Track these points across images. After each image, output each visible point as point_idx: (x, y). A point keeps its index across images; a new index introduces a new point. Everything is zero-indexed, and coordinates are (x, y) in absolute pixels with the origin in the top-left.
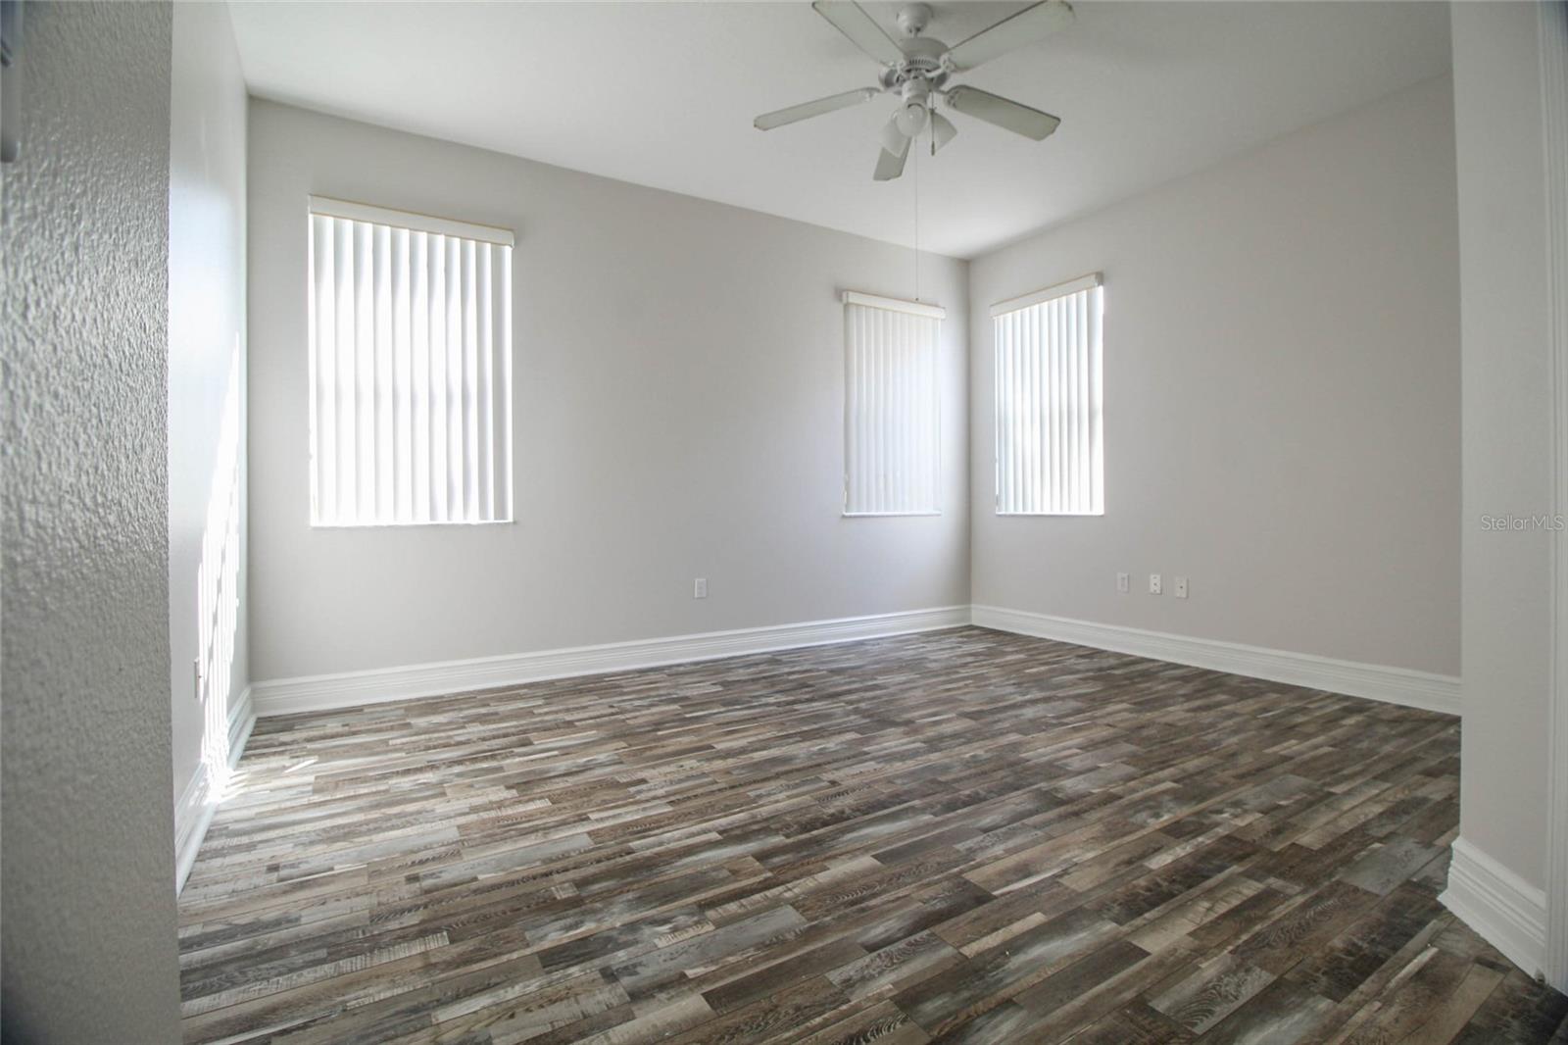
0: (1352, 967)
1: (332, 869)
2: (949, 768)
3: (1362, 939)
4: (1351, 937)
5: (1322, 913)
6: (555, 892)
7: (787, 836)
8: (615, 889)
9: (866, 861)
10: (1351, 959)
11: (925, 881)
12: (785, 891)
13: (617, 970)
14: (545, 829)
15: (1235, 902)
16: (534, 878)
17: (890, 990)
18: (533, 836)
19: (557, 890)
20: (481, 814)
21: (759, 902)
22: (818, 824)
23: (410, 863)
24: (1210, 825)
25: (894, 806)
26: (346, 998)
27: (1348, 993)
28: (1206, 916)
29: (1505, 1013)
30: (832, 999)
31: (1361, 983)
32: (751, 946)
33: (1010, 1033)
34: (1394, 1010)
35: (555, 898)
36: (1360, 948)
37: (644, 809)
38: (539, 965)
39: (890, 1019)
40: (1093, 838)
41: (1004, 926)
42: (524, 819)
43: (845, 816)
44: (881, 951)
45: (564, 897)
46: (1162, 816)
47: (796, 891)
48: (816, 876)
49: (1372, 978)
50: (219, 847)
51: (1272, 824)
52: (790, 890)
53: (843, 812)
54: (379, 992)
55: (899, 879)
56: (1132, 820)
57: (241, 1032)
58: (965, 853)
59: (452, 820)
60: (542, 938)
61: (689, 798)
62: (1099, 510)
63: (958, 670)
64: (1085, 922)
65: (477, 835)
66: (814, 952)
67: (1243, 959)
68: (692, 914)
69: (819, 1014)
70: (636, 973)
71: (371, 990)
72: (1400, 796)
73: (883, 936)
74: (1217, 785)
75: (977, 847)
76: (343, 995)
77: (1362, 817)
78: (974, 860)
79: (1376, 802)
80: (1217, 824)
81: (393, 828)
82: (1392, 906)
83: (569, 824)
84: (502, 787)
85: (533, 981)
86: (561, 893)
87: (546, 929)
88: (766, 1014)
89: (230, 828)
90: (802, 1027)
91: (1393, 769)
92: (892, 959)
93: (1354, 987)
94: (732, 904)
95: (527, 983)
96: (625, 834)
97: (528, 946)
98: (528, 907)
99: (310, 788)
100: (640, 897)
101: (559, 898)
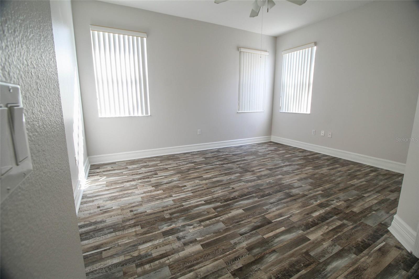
0: (362, 246)
1: (112, 208)
2: (263, 185)
3: (366, 239)
4: (363, 238)
5: (357, 231)
6: (165, 216)
7: (221, 203)
8: (179, 216)
9: (241, 211)
10: (362, 244)
11: (255, 217)
12: (221, 218)
13: (180, 237)
14: (162, 199)
15: (334, 227)
16: (160, 212)
17: (245, 246)
18: (159, 200)
19: (166, 216)
20: (146, 194)
21: (214, 221)
22: (229, 200)
23: (130, 207)
24: (330, 204)
25: (248, 195)
26: (118, 242)
27: (360, 253)
28: (326, 230)
29: (400, 261)
30: (231, 248)
31: (364, 251)
32: (212, 233)
33: (274, 259)
34: (371, 259)
35: (165, 218)
36: (365, 241)
37: (186, 194)
38: (162, 235)
39: (245, 254)
40: (299, 207)
41: (274, 230)
42: (157, 196)
43: (236, 198)
44: (244, 235)
45: (167, 217)
46: (318, 201)
47: (223, 218)
48: (228, 214)
49: (367, 249)
50: (85, 201)
51: (347, 205)
52: (222, 218)
53: (235, 197)
54: (126, 241)
55: (249, 216)
56: (310, 202)
57: (96, 250)
58: (266, 210)
59: (140, 195)
60: (162, 228)
61: (197, 191)
62: (309, 112)
63: (266, 155)
64: (295, 230)
65: (146, 200)
66: (227, 235)
67: (334, 242)
68: (198, 223)
69: (228, 251)
70: (185, 239)
71: (124, 240)
72: (382, 198)
73: (244, 232)
74: (333, 193)
75: (268, 208)
76: (118, 241)
77: (371, 204)
78: (268, 212)
79: (376, 199)
80: (332, 204)
81: (126, 197)
82: (375, 230)
83: (168, 197)
84: (151, 186)
85: (161, 239)
86: (167, 216)
87: (164, 226)
88: (216, 251)
89: (87, 196)
90: (224, 254)
91: (382, 190)
92: (246, 238)
93: (362, 252)
94: (207, 221)
95: (160, 240)
96: (181, 201)
97: (159, 230)
98: (159, 220)
99: (105, 185)
100: (185, 218)
101: (166, 218)
